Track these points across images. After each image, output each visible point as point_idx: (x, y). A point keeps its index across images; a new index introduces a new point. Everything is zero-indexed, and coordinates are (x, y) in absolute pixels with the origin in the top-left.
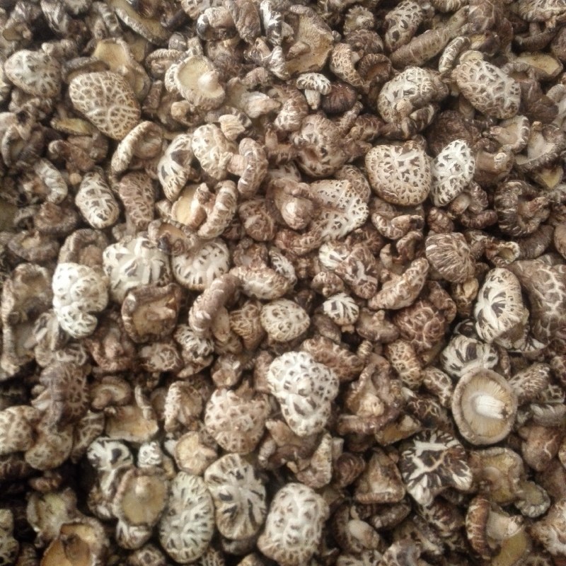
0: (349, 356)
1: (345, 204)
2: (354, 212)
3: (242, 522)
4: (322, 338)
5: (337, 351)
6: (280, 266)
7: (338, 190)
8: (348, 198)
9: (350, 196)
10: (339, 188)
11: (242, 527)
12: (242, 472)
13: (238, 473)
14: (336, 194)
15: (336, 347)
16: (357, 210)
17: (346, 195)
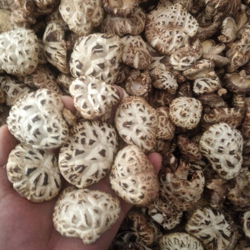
0: (237, 111)
1: (182, 21)
2: (189, 27)
3: (221, 242)
4: (215, 110)
5: (229, 112)
6: (167, 84)
7: (174, 12)
8: (183, 16)
9: (184, 14)
10: (175, 10)
11: (222, 245)
12: (208, 220)
13: (206, 221)
14: (174, 15)
15: (226, 110)
16: (191, 24)
17: (181, 14)
